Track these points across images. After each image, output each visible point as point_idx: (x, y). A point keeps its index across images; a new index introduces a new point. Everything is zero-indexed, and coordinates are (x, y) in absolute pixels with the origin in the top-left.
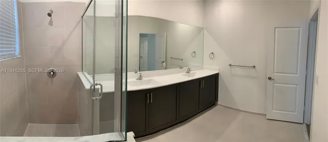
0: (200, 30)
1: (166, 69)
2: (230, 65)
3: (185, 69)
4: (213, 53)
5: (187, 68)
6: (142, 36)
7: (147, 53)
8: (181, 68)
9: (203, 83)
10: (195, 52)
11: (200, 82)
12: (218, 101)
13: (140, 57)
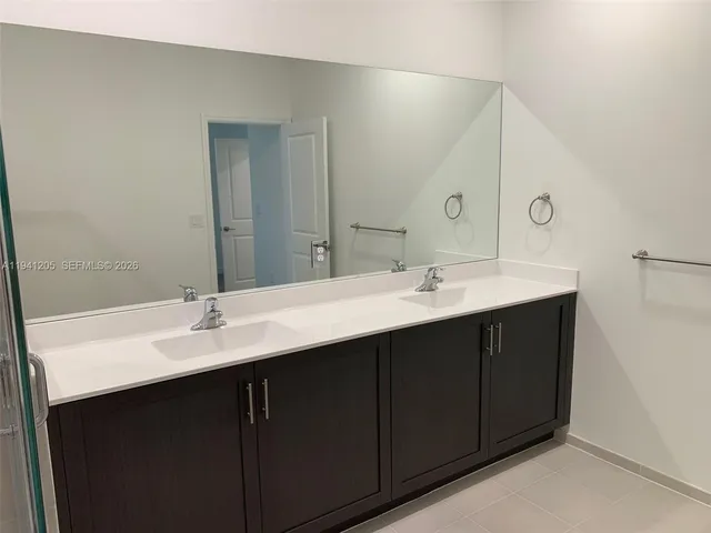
0: (484, 94)
1: (333, 275)
2: (642, 257)
3: (417, 274)
4: (546, 199)
5: (424, 269)
6: (220, 133)
7: (248, 209)
8: (400, 268)
9: (496, 333)
10: (459, 197)
11: (482, 330)
12: (566, 421)
13: (220, 230)
